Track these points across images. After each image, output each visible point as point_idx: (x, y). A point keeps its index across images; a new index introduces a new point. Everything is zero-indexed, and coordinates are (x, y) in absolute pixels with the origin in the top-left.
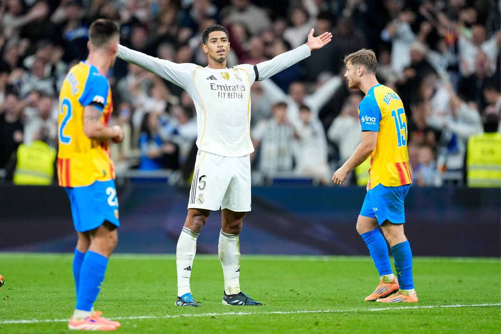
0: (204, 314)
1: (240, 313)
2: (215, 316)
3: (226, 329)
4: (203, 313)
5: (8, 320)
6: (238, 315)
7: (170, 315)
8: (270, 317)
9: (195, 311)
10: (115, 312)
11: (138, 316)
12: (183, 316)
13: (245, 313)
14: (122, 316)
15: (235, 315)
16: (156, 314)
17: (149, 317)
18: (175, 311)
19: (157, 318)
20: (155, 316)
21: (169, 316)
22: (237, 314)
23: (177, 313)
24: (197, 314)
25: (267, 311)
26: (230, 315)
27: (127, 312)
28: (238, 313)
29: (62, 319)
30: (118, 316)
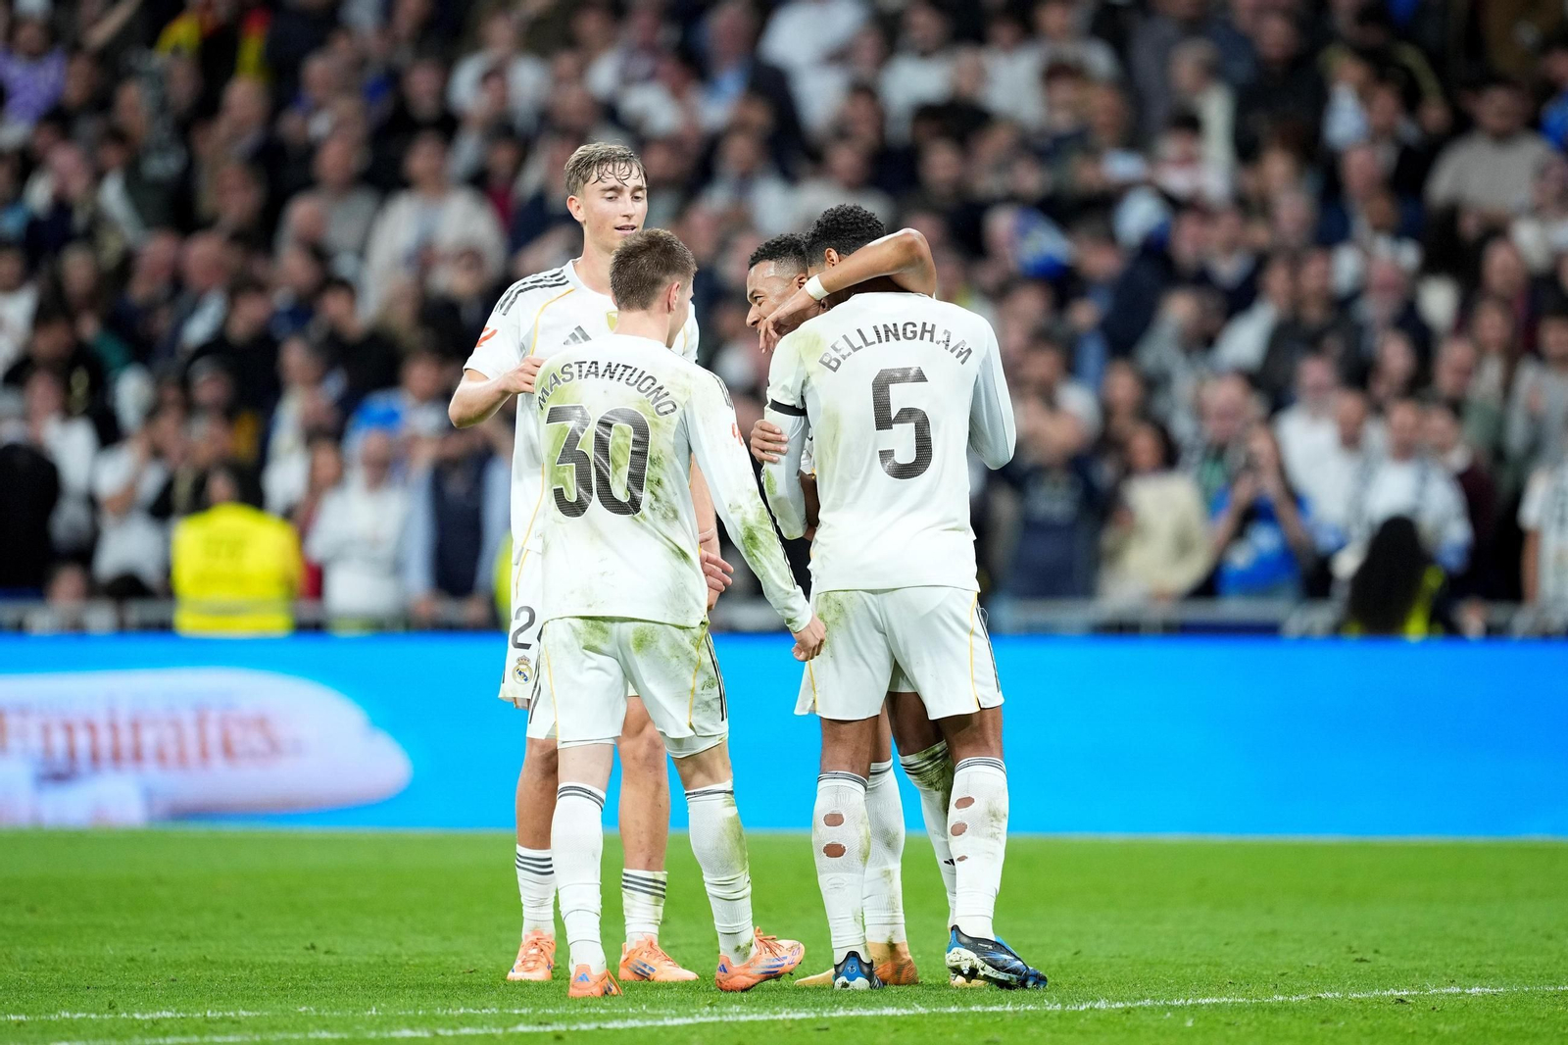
0: (1376, 992)
1: (1476, 990)
2: (1407, 996)
3: (1435, 1032)
4: (1374, 989)
5: (845, 1008)
6: (1471, 994)
7: (1285, 994)
8: (1557, 999)
9: (1353, 984)
10: (1135, 985)
11: (1195, 997)
12: (1320, 997)
13: (1487, 990)
14: (1153, 998)
15: (1460, 994)
16: (1247, 991)
17: (1225, 999)
18: (1298, 985)
19: (1248, 1002)
20: (1243, 997)
21: (1281, 998)
22: (1467, 991)
23: (1302, 990)
24: (1358, 991)
25: (1550, 985)
26: (1449, 995)
27: (1168, 985)
28: (1470, 989)
29: (991, 1005)
30: (1143, 998)
